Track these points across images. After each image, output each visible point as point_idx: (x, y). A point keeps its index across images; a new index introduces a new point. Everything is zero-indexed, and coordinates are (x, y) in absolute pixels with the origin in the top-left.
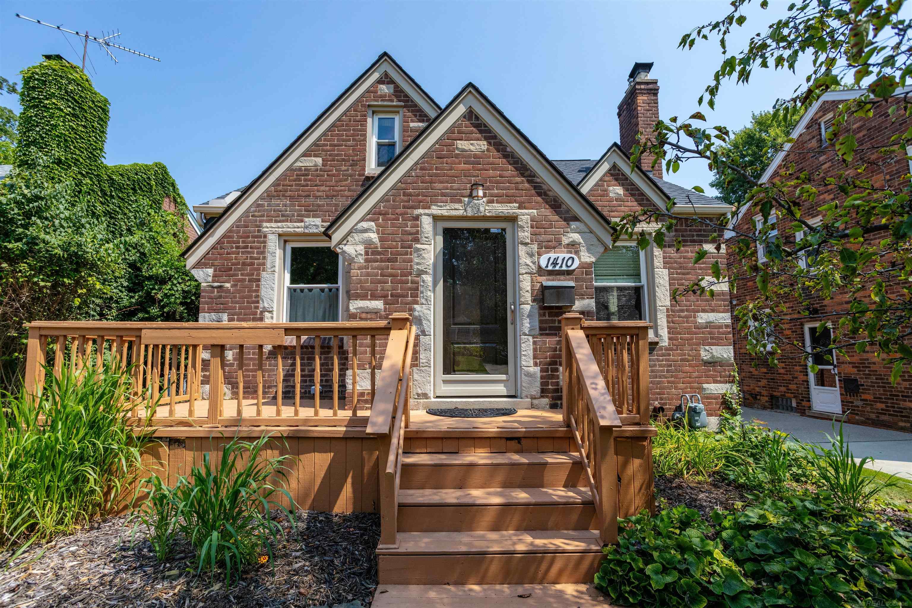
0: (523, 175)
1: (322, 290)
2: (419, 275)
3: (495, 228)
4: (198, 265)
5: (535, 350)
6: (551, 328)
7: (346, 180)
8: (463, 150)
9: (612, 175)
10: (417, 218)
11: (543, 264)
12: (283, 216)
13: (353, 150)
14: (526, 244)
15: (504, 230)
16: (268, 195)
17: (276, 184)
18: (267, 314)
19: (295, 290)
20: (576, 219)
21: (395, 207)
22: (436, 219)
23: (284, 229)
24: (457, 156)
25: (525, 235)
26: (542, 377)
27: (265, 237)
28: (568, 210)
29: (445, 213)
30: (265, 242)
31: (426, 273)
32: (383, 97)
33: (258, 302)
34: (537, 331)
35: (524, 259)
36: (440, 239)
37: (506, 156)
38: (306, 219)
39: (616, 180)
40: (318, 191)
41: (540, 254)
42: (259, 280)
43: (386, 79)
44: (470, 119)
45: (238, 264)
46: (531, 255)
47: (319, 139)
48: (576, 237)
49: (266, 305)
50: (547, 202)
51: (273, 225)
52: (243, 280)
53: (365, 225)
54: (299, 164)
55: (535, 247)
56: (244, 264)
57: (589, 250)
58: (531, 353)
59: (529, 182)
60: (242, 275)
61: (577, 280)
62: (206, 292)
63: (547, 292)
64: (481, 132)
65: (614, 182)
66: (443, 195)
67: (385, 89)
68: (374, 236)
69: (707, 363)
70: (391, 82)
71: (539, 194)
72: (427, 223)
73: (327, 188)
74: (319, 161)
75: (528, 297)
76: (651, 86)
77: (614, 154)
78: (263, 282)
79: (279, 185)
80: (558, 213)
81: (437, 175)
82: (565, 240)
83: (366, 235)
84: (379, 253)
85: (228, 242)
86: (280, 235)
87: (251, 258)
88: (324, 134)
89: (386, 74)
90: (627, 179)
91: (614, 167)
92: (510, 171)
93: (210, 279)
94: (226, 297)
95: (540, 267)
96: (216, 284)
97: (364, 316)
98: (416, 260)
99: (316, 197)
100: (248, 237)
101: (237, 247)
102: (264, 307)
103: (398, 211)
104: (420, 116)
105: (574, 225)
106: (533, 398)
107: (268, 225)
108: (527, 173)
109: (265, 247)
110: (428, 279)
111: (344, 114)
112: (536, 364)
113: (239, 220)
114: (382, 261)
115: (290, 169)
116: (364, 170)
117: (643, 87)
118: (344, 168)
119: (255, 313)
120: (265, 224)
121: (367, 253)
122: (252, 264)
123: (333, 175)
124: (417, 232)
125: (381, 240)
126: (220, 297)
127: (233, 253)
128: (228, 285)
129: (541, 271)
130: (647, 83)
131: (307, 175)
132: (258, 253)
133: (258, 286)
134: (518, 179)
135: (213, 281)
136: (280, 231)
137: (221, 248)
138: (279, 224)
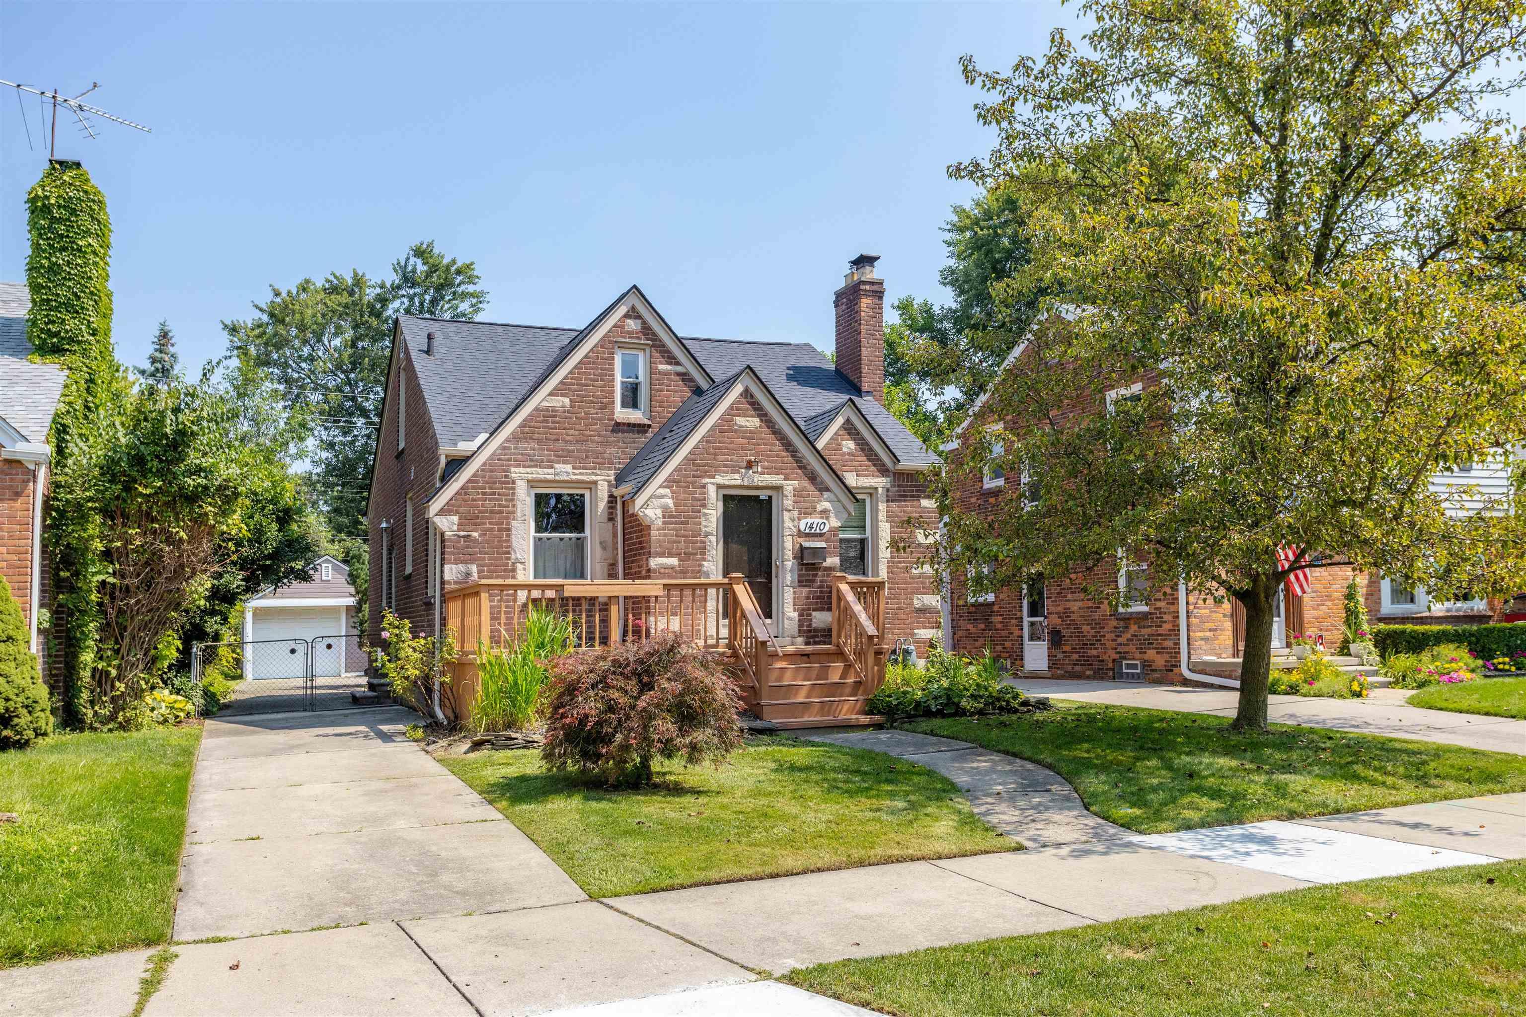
0: (788, 450)
1: (561, 539)
2: (706, 536)
3: (763, 495)
4: (442, 512)
5: (794, 599)
6: (807, 581)
7: (596, 424)
8: (741, 426)
9: (845, 429)
10: (704, 486)
11: (802, 528)
12: (531, 460)
13: (602, 391)
14: (789, 511)
15: (770, 497)
16: (515, 438)
17: (522, 426)
18: (519, 566)
19: (540, 539)
20: (828, 490)
21: (686, 476)
22: (719, 487)
23: (534, 476)
24: (736, 431)
25: (789, 503)
26: (799, 621)
27: (514, 483)
28: (822, 482)
29: (727, 482)
30: (514, 489)
31: (712, 534)
32: (630, 333)
33: (509, 553)
34: (796, 584)
35: (788, 523)
36: (720, 504)
37: (774, 433)
38: (557, 466)
39: (849, 434)
40: (567, 435)
41: (799, 519)
42: (509, 530)
43: (633, 313)
44: (746, 397)
45: (486, 511)
46: (793, 520)
47: (566, 377)
48: (827, 505)
49: (519, 556)
50: (805, 474)
51: (522, 470)
52: (492, 530)
53: (662, 491)
54: (545, 404)
55: (796, 513)
56: (492, 512)
57: (836, 516)
58: (791, 601)
59: (793, 456)
60: (490, 523)
61: (827, 541)
62: (451, 541)
63: (806, 552)
64: (755, 409)
65: (847, 436)
66: (725, 466)
67: (632, 325)
68: (670, 502)
69: (919, 611)
70: (639, 317)
71: (800, 468)
72: (712, 491)
73: (577, 433)
74: (567, 401)
75: (789, 555)
76: (875, 288)
77: (849, 409)
78: (513, 531)
79: (526, 426)
80: (814, 484)
81: (720, 448)
82: (819, 508)
83: (663, 500)
84: (674, 517)
85: (473, 488)
86: (528, 481)
87: (500, 505)
88: (571, 372)
89: (633, 308)
90: (858, 433)
91: (848, 421)
92: (778, 447)
93: (455, 528)
94: (474, 547)
95: (799, 530)
96: (462, 533)
97: (662, 571)
98: (704, 523)
99: (566, 442)
100: (495, 483)
101: (484, 494)
102: (516, 559)
103: (689, 479)
104: (668, 357)
105: (826, 495)
106: (793, 637)
107: (516, 470)
108: (791, 448)
109: (514, 494)
110: (713, 539)
111: (592, 350)
112: (795, 610)
113: (485, 464)
114: (676, 523)
115: (536, 409)
116: (613, 413)
117: (868, 287)
118: (593, 411)
119: (507, 565)
120: (513, 469)
121: (664, 517)
122: (501, 512)
123: (581, 418)
124: (704, 499)
125: (675, 505)
126: (468, 547)
127: (479, 499)
128: (475, 534)
129: (800, 534)
130: (873, 283)
131: (555, 416)
132: (506, 500)
133: (508, 536)
134: (784, 454)
135: (459, 530)
136: (530, 477)
137: (466, 494)
138: (528, 470)
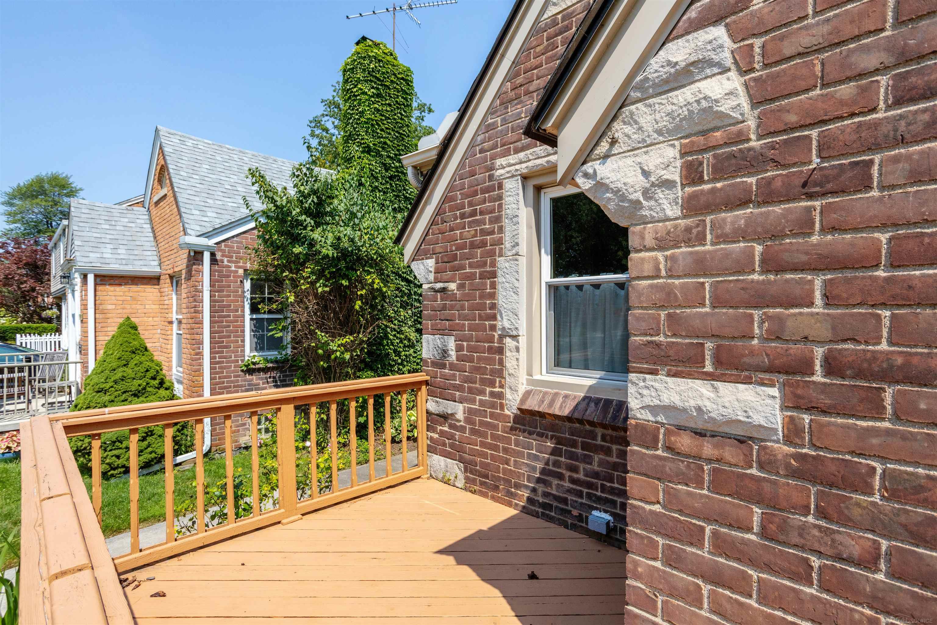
4: (418, 255)
16: (502, 102)
17: (513, 74)
18: (508, 341)
23: (530, 164)
27: (500, 187)
30: (500, 198)
33: (494, 318)
42: (494, 275)
45: (464, 246)
49: (507, 324)
51: (512, 159)
52: (472, 276)
54: (551, 12)
56: (473, 246)
60: (470, 265)
62: (429, 299)
78: (500, 279)
79: (517, 75)
85: (450, 210)
86: (525, 178)
87: (484, 232)
93: (432, 277)
94: (452, 308)
96: (439, 286)
100: (475, 193)
101: (463, 216)
102: (504, 329)
107: (504, 161)
109: (500, 206)
113: (462, 165)
115: (535, 31)
119: (492, 339)
120: (499, 162)
122: (483, 244)
126: (444, 308)
127: (457, 227)
128: (452, 286)
131: (568, 27)
132: (491, 221)
133: (493, 286)
135: (437, 281)
136: (523, 168)
137: (443, 222)
138: (522, 155)
